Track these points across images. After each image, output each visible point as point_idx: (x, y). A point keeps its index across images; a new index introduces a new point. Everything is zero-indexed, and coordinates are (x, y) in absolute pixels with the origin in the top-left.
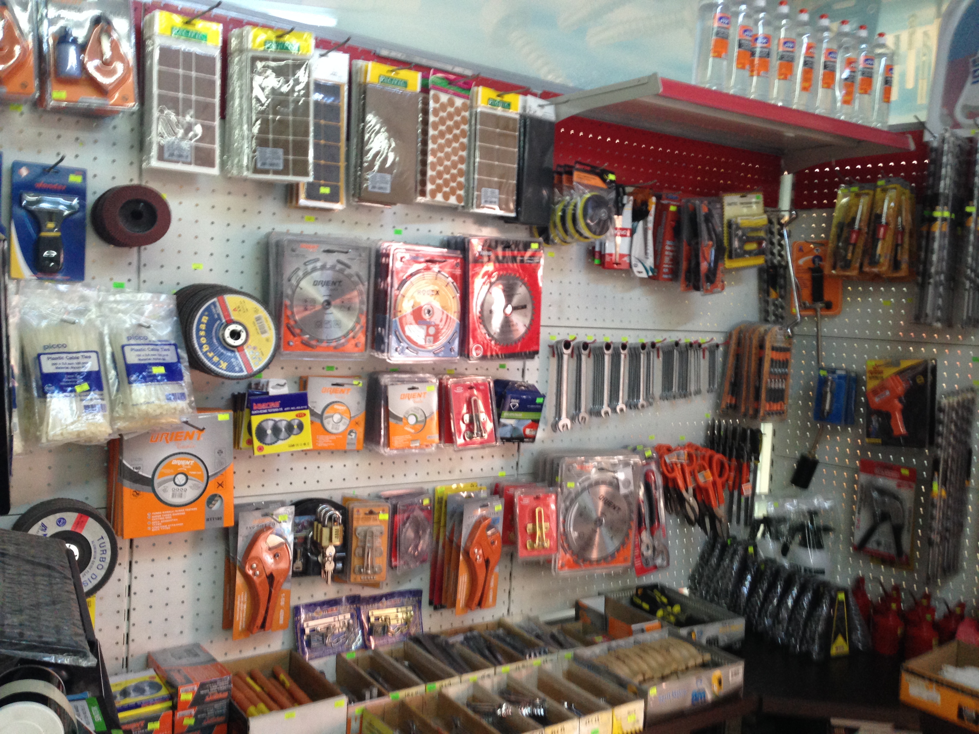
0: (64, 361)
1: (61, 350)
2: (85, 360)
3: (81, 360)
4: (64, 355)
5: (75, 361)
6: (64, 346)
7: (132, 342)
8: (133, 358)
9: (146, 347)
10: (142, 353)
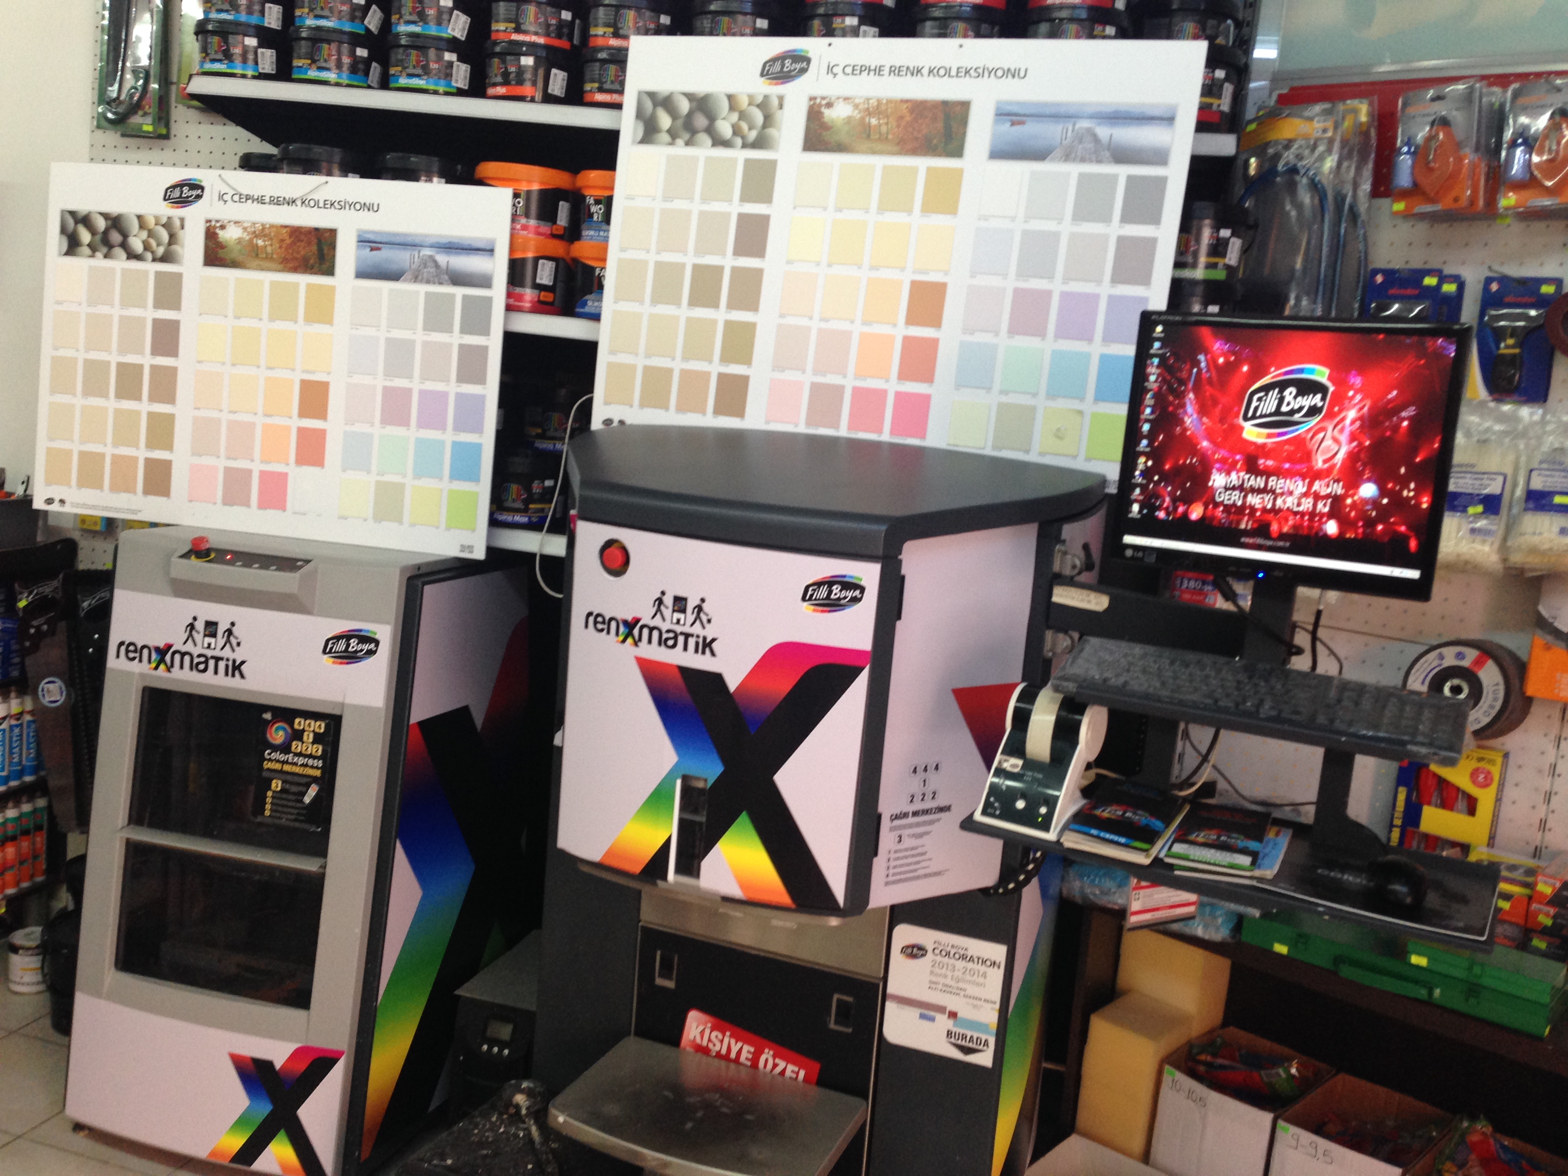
0: (1467, 481)
1: (1469, 469)
2: (1488, 482)
3: (1485, 482)
4: (1469, 476)
5: (1478, 482)
6: (1473, 466)
7: (1544, 466)
8: (1537, 484)
9: (1557, 474)
10: (1550, 479)
